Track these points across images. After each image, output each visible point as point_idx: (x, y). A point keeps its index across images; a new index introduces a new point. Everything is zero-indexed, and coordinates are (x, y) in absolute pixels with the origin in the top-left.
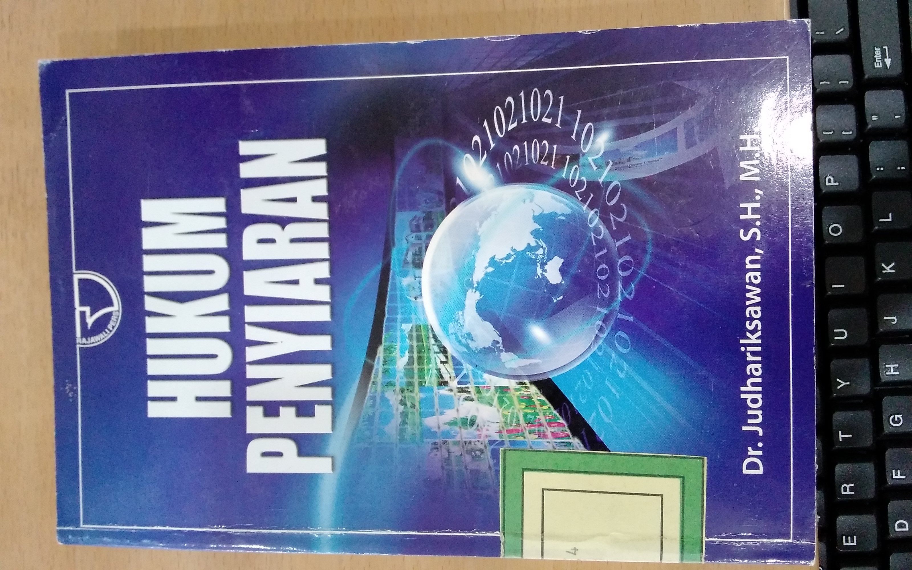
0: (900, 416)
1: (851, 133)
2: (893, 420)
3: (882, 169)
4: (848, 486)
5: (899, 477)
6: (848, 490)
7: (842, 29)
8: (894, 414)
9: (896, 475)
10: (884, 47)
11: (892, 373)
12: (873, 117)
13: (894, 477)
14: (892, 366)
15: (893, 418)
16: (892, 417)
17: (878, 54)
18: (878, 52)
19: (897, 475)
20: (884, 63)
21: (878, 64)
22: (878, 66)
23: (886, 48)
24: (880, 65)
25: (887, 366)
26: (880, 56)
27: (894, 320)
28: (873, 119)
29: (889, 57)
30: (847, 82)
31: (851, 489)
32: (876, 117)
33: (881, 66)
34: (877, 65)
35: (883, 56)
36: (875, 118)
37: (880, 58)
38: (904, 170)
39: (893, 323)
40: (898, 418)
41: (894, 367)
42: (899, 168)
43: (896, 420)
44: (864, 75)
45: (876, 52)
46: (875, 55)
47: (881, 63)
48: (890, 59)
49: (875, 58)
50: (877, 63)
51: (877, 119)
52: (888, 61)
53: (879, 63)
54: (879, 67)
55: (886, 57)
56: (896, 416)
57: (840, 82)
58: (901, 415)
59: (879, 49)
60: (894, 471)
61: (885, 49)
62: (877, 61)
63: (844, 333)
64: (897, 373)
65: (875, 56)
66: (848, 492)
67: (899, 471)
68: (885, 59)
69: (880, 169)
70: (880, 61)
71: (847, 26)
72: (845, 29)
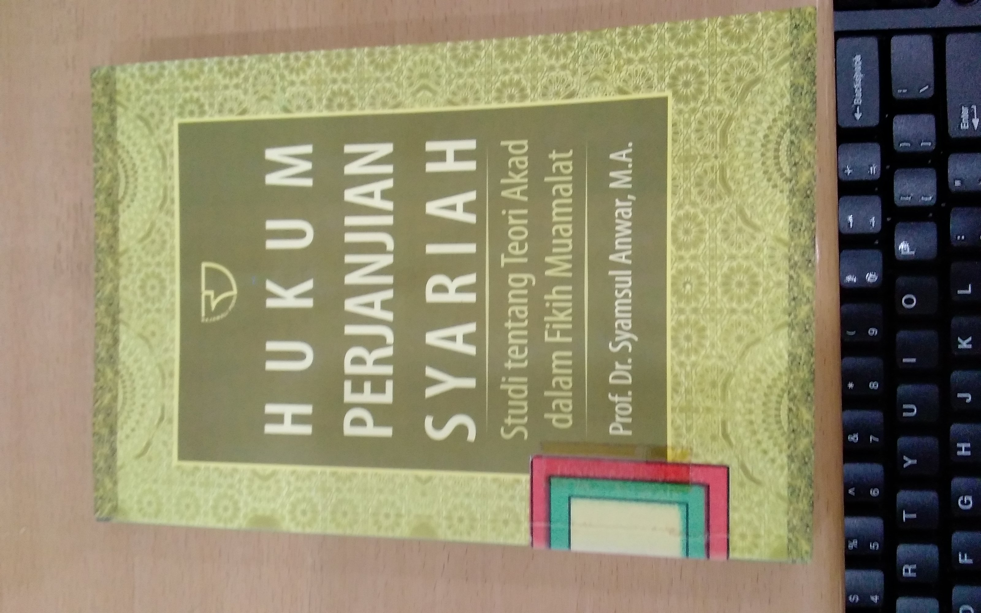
0: (970, 498)
1: (930, 198)
2: (963, 502)
4: (910, 568)
5: (966, 561)
6: (910, 571)
7: (927, 87)
8: (964, 495)
9: (963, 557)
10: (973, 107)
11: (963, 453)
12: (956, 182)
13: (960, 560)
14: (963, 446)
15: (962, 500)
16: (962, 498)
18: (965, 112)
19: (964, 560)
20: (971, 124)
23: (975, 107)
24: (966, 126)
25: (958, 445)
26: (967, 116)
27: (968, 398)
28: (956, 184)
29: (977, 118)
31: (913, 571)
32: (960, 182)
33: (968, 127)
34: (963, 126)
35: (971, 116)
37: (967, 118)
39: (967, 401)
40: (968, 500)
41: (965, 447)
43: (965, 501)
45: (963, 112)
47: (968, 124)
48: (978, 120)
49: (962, 119)
51: (960, 184)
52: (976, 122)
53: (966, 124)
54: (966, 128)
55: (974, 118)
56: (966, 498)
57: (922, 144)
58: (972, 497)
59: (967, 109)
60: (960, 554)
62: (963, 121)
63: (913, 409)
64: (969, 453)
65: (962, 116)
66: (910, 574)
68: (973, 120)
69: (961, 237)
70: (967, 122)
71: (932, 84)
72: (929, 87)
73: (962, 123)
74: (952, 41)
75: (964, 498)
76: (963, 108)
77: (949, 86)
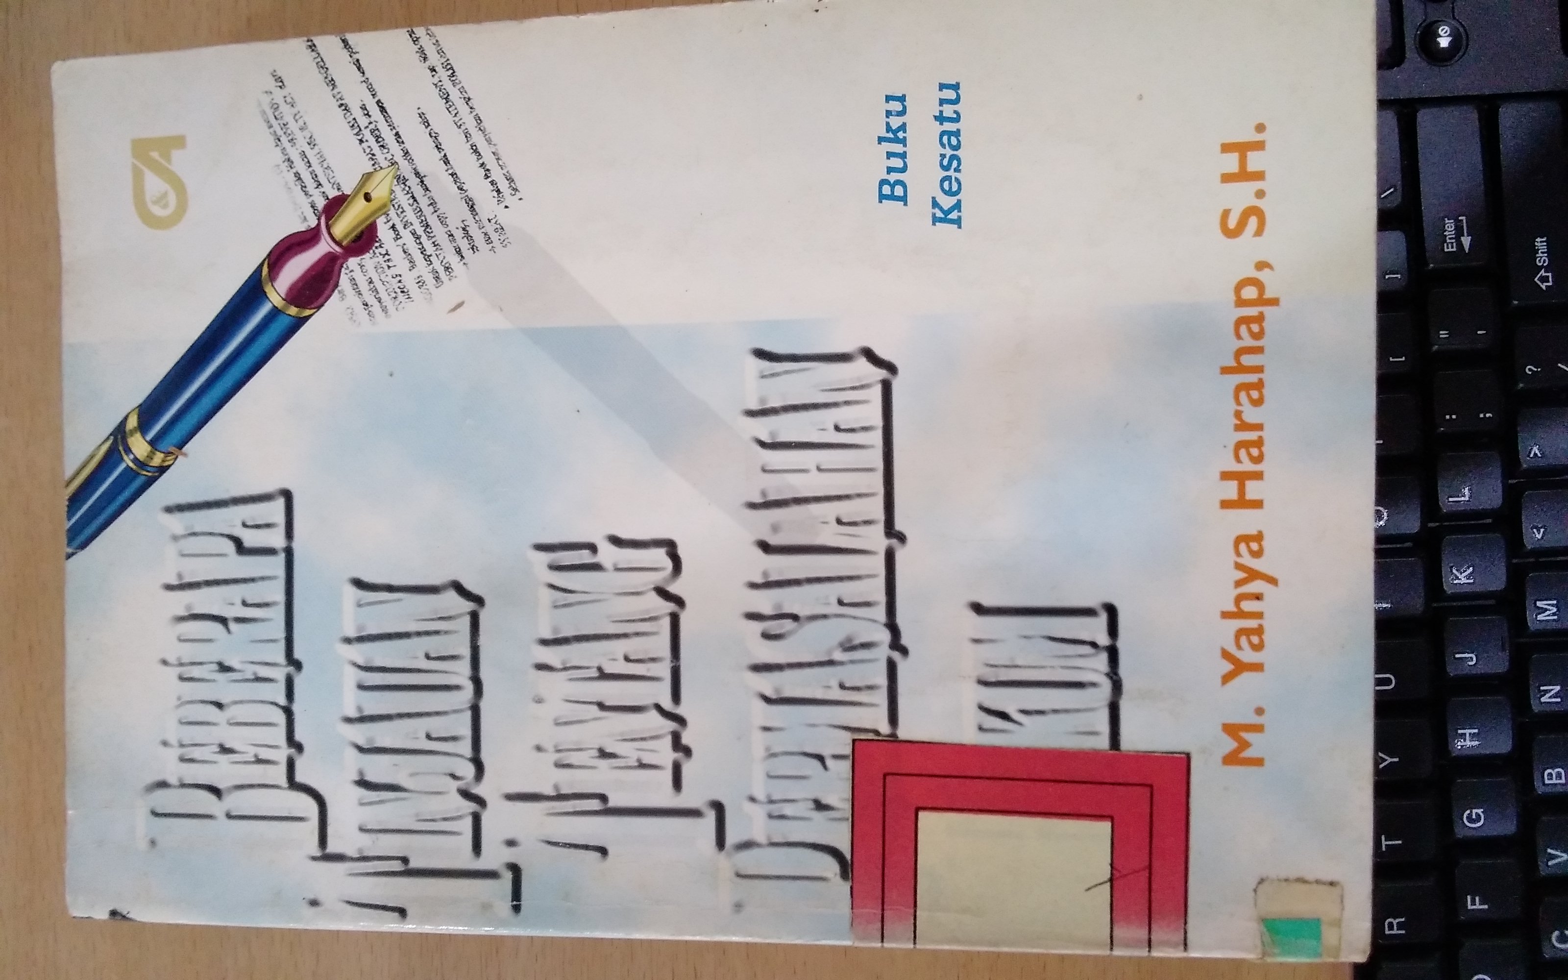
0: (1480, 811)
1: (1403, 359)
2: (1470, 819)
3: (1454, 417)
4: (1395, 922)
5: (1478, 906)
6: (1395, 927)
7: (1392, 190)
8: (1471, 808)
9: (1473, 903)
10: (1460, 218)
11: (1468, 743)
12: (1441, 332)
13: (1470, 907)
14: (1467, 731)
15: (1468, 814)
16: (1468, 812)
17: (1450, 229)
18: (1450, 227)
19: (1475, 904)
20: (1460, 245)
21: (1450, 246)
22: (1450, 250)
23: (1463, 218)
24: (1452, 247)
25: (1460, 731)
26: (1454, 232)
27: (1471, 658)
28: (1441, 336)
29: (1468, 236)
30: (1399, 276)
31: (1400, 926)
32: (1447, 332)
33: (1454, 249)
34: (1448, 248)
35: (1459, 233)
36: (1443, 334)
37: (1454, 236)
38: (1490, 417)
39: (1471, 663)
40: (1478, 815)
41: (1470, 734)
42: (1482, 416)
43: (1474, 817)
44: (1428, 265)
45: (1446, 226)
46: (1446, 230)
47: (1455, 244)
48: (1470, 237)
49: (1446, 236)
50: (1448, 245)
51: (1447, 336)
52: (1466, 241)
53: (1452, 243)
54: (1452, 250)
55: (1463, 235)
56: (1474, 811)
57: (1387, 277)
58: (1482, 810)
59: (1452, 221)
60: (1469, 897)
61: (1462, 220)
62: (1448, 241)
63: (1389, 678)
64: (1477, 743)
65: (1445, 233)
66: (1395, 932)
67: (1477, 899)
68: (1462, 238)
69: (1451, 417)
70: (1454, 241)
71: (1399, 187)
72: (1395, 190)
73: (1445, 244)
74: (1425, 118)
75: (1471, 812)
76: (1447, 221)
77: (1425, 188)
